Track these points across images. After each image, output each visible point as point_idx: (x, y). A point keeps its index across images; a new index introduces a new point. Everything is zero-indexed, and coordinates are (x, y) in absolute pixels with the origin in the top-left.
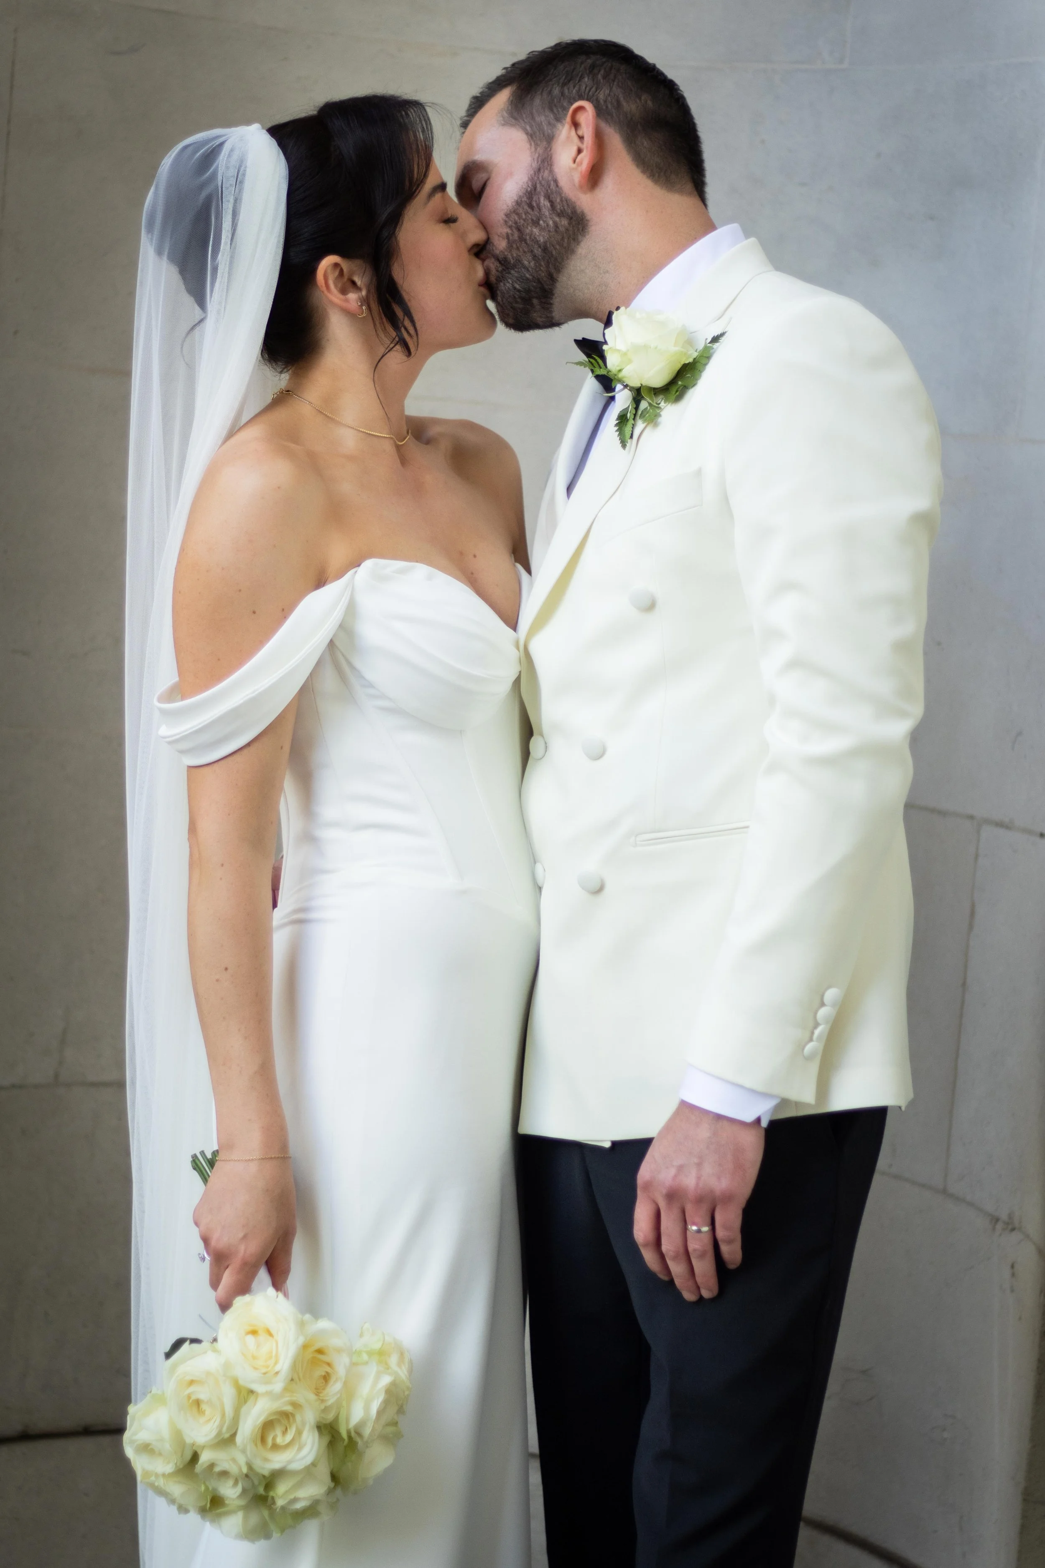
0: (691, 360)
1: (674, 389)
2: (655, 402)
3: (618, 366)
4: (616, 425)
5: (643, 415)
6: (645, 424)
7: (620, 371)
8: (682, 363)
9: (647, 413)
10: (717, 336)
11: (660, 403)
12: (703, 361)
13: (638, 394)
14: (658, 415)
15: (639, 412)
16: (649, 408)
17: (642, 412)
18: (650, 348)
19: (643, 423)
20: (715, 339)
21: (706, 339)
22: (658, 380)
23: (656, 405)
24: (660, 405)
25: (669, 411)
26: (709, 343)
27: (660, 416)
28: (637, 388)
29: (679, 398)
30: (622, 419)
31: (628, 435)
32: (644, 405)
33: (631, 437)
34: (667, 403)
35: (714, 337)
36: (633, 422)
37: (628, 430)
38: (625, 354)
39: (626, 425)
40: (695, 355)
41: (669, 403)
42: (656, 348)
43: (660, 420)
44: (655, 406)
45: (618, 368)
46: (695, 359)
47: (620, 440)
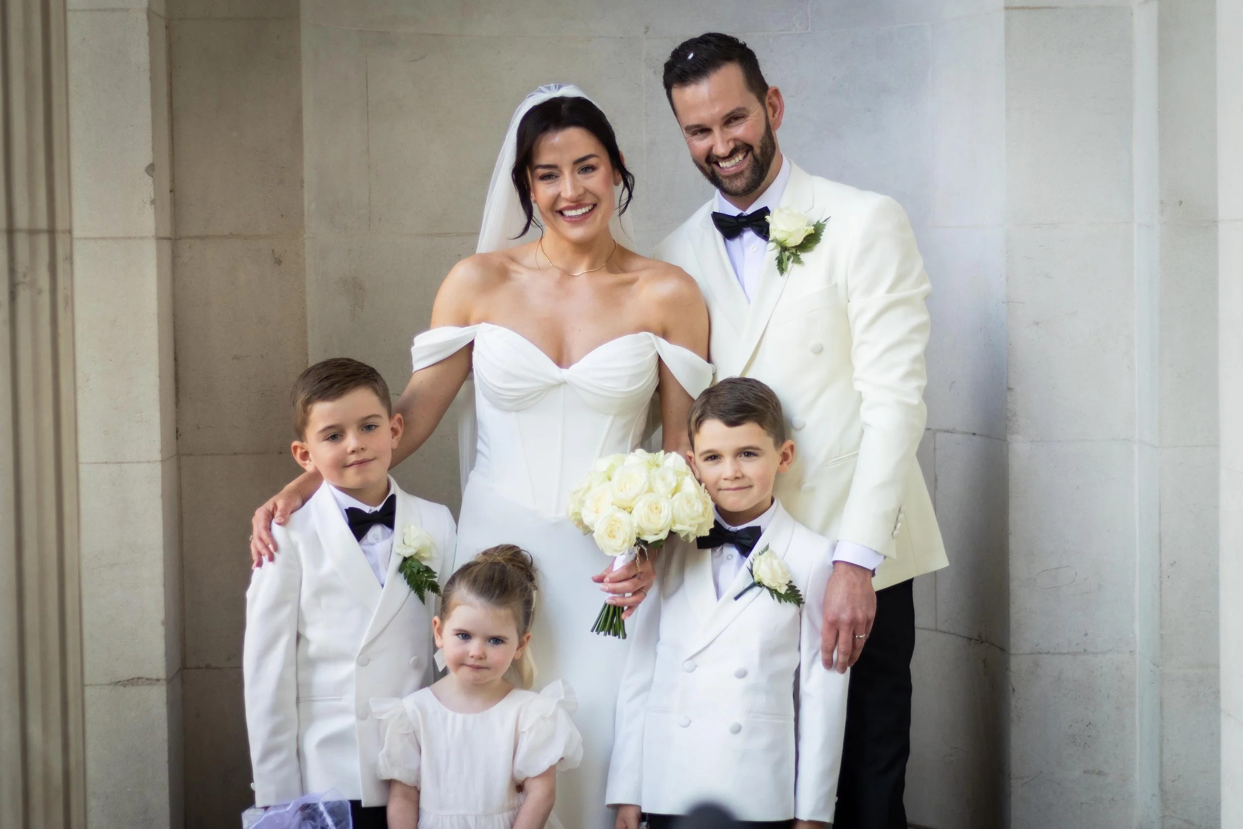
0: (813, 232)
1: (805, 246)
2: (795, 253)
5: (789, 260)
6: (793, 264)
8: (809, 233)
11: (799, 254)
12: (820, 231)
16: (792, 256)
19: (791, 263)
20: (825, 221)
21: (819, 220)
26: (821, 224)
29: (810, 250)
30: (780, 262)
32: (787, 253)
33: (786, 270)
37: (784, 266)
39: (782, 264)
40: (814, 228)
46: (815, 231)
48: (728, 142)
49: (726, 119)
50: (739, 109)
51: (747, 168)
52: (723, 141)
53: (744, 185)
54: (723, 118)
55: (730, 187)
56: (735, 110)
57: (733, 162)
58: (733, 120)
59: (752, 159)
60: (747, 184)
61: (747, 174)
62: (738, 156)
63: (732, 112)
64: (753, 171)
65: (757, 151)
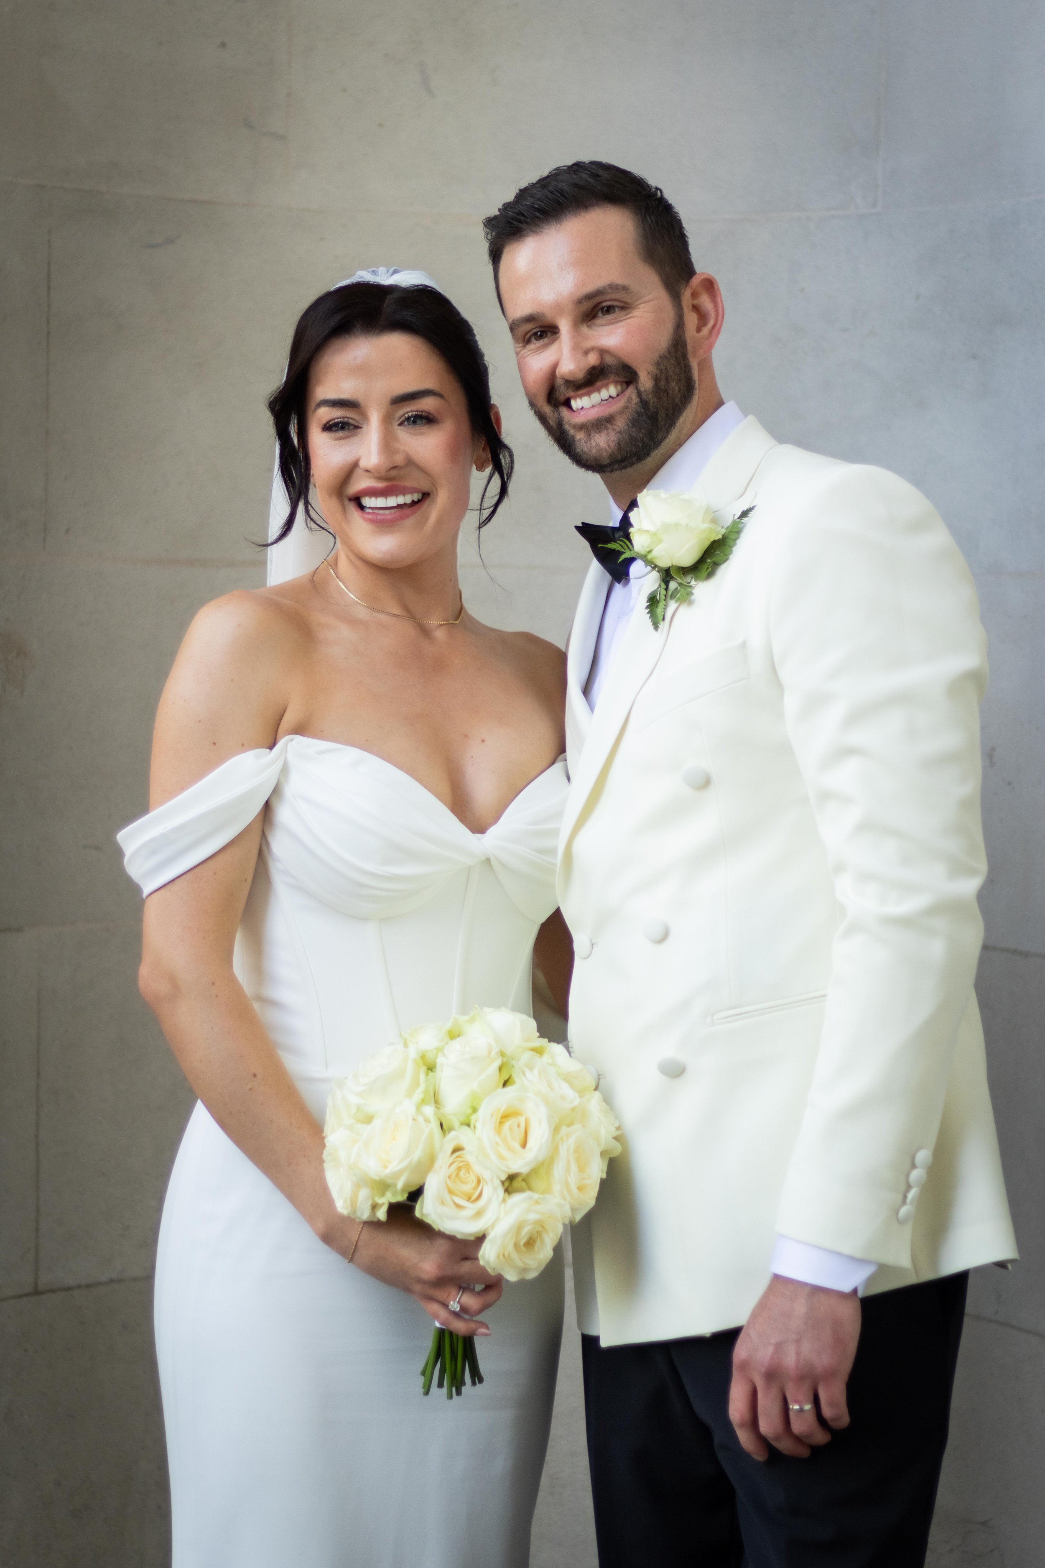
0: (720, 537)
1: (705, 567)
2: (685, 581)
3: (647, 547)
4: (647, 607)
5: (673, 597)
6: (678, 603)
7: (650, 552)
8: (712, 540)
9: (678, 593)
10: (747, 510)
11: (690, 583)
12: (733, 536)
13: (667, 575)
14: (691, 594)
15: (670, 593)
16: (679, 588)
17: (673, 592)
18: (681, 526)
19: (676, 602)
20: (745, 514)
21: (734, 515)
22: (688, 558)
23: (687, 584)
24: (691, 584)
25: (701, 589)
26: (738, 519)
27: (692, 594)
28: (665, 569)
29: (710, 575)
30: (653, 602)
31: (661, 617)
32: (673, 585)
33: (663, 619)
34: (698, 581)
35: (744, 511)
36: (664, 603)
37: (659, 611)
38: (655, 534)
39: (657, 606)
40: (723, 531)
41: (700, 581)
42: (687, 526)
43: (693, 597)
44: (685, 585)
45: (648, 549)
46: (723, 536)
47: (651, 622)
48: (586, 352)
49: (588, 305)
50: (614, 287)
51: (621, 413)
52: (576, 347)
53: (613, 445)
54: (580, 302)
55: (586, 449)
56: (604, 288)
57: (596, 398)
58: (600, 314)
59: (635, 399)
60: (619, 444)
61: (621, 423)
62: (606, 386)
63: (599, 293)
64: (634, 423)
65: (646, 382)
